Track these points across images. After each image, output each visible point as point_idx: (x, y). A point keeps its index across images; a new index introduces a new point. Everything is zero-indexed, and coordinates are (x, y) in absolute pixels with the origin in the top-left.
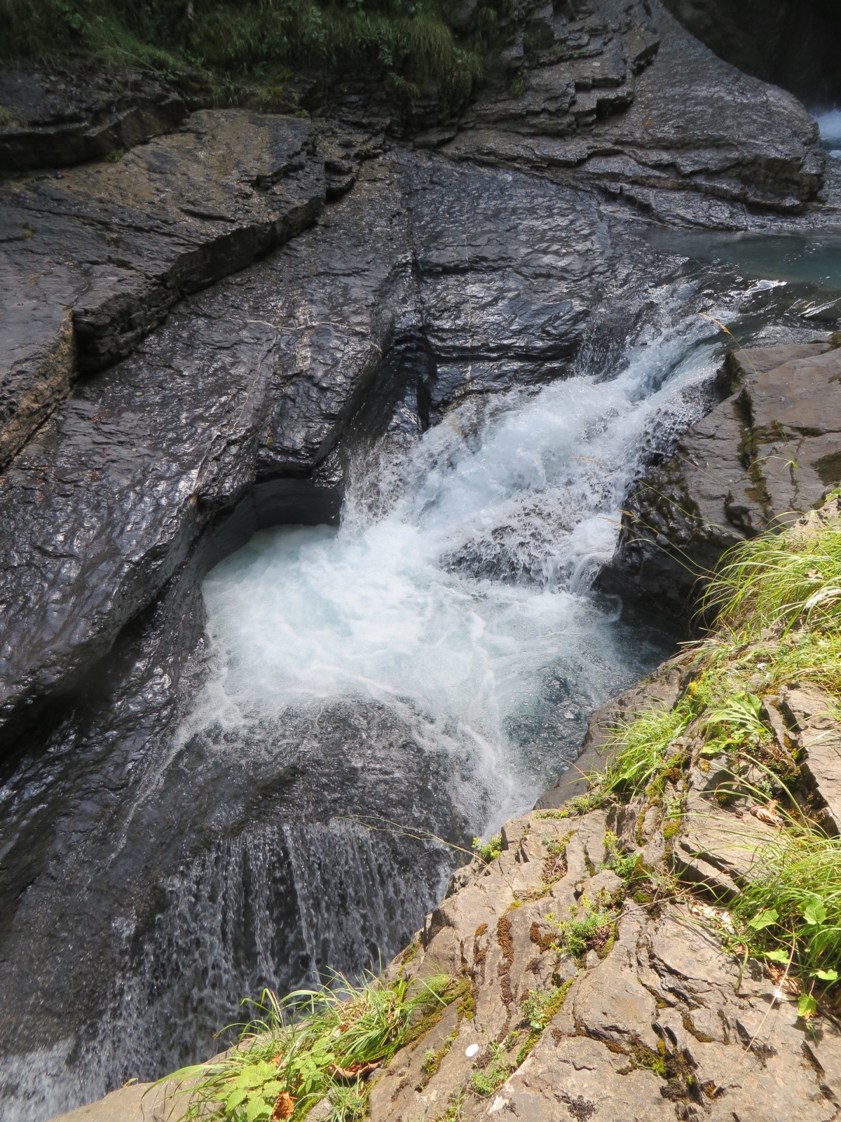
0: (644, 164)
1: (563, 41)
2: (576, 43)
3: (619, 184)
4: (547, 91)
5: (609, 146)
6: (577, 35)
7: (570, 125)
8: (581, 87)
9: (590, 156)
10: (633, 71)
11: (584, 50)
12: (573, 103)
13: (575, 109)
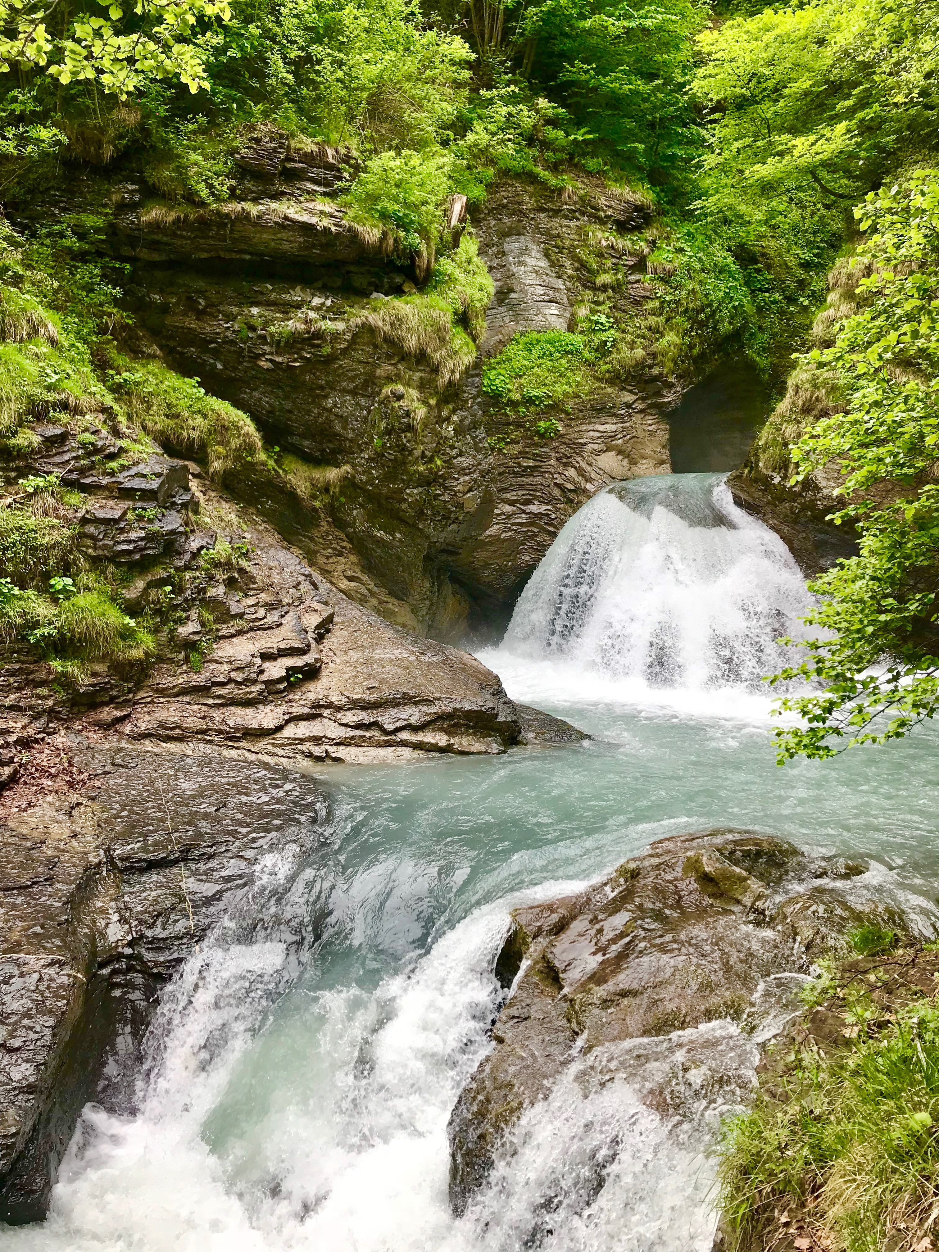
0: (346, 725)
1: (241, 616)
2: (254, 617)
3: (324, 747)
4: (231, 662)
5: (306, 710)
6: (252, 609)
7: (261, 693)
8: (266, 657)
9: (287, 722)
10: (315, 639)
11: (262, 622)
12: (262, 672)
13: (263, 677)
